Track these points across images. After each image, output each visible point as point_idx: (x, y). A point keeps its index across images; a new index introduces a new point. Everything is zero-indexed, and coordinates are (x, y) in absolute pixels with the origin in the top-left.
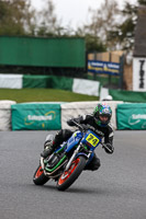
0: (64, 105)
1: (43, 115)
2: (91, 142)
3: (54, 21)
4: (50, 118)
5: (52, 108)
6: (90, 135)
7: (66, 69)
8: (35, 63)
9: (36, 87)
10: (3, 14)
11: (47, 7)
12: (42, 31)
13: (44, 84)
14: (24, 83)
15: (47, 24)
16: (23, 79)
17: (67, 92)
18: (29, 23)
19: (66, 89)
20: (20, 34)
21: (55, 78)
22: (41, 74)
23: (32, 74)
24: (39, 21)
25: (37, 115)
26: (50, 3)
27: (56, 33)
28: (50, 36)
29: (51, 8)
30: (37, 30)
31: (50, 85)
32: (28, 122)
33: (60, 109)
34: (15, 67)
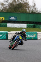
0: (38, 33)
1: (32, 35)
2: (20, 38)
3: (36, 9)
4: (34, 36)
5: (35, 33)
6: (20, 36)
7: (39, 22)
8: (30, 21)
9: (30, 27)
10: (21, 7)
11: (34, 5)
12: (32, 12)
13: (33, 27)
14: (27, 26)
15: (34, 10)
16: (27, 25)
17: (39, 29)
18: (29, 9)
19: (39, 28)
20: (26, 13)
21: (36, 25)
22: (32, 24)
23: (29, 24)
24: (31, 9)
25: (31, 35)
26: (34, 4)
27: (36, 12)
28: (35, 13)
29: (35, 5)
30: (31, 11)
31: (34, 27)
32: (28, 37)
33: (37, 34)
34: (25, 22)
